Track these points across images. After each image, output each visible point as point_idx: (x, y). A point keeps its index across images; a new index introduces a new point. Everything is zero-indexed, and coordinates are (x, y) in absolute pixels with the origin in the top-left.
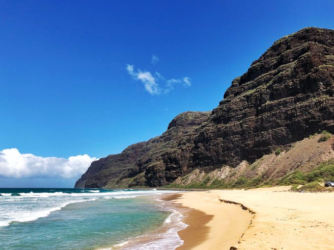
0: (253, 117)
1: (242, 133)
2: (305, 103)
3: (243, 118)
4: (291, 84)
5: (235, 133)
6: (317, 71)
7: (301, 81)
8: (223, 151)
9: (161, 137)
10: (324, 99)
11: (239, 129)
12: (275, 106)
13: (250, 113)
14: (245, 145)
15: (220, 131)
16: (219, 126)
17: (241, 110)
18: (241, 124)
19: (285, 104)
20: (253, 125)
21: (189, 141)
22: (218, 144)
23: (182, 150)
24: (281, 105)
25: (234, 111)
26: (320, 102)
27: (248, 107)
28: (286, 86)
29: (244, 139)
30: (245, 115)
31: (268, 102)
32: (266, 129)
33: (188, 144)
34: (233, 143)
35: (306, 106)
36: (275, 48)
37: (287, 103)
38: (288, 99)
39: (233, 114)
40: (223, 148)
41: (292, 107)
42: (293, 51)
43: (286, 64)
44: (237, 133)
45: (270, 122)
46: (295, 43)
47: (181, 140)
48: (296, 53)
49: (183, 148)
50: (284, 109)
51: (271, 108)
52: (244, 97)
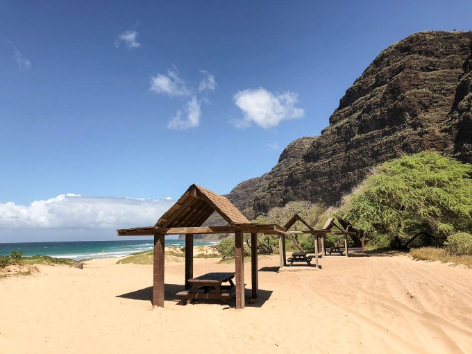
0: (342, 154)
1: (330, 174)
2: (391, 138)
3: (332, 155)
4: (379, 113)
5: (323, 174)
6: (403, 98)
7: (389, 111)
8: (311, 196)
9: (270, 174)
10: (407, 133)
11: (327, 169)
12: (362, 141)
13: (339, 149)
14: (333, 188)
15: (308, 171)
16: (309, 165)
17: (331, 146)
18: (329, 162)
19: (372, 138)
20: (340, 163)
21: (280, 183)
22: (306, 187)
23: (272, 194)
24: (368, 139)
25: (323, 147)
26: (403, 138)
27: (338, 142)
28: (374, 117)
29: (332, 182)
30: (334, 152)
31: (357, 136)
32: (352, 169)
33: (279, 187)
34: (321, 186)
35: (391, 142)
36: (377, 63)
37: (374, 137)
38: (375, 133)
39: (323, 150)
40: (311, 192)
41: (379, 142)
42: (391, 69)
43: (381, 86)
44: (325, 174)
45: (357, 160)
46: (397, 56)
47: (272, 182)
48: (393, 71)
49: (273, 192)
50: (371, 145)
51: (359, 143)
52: (336, 128)
